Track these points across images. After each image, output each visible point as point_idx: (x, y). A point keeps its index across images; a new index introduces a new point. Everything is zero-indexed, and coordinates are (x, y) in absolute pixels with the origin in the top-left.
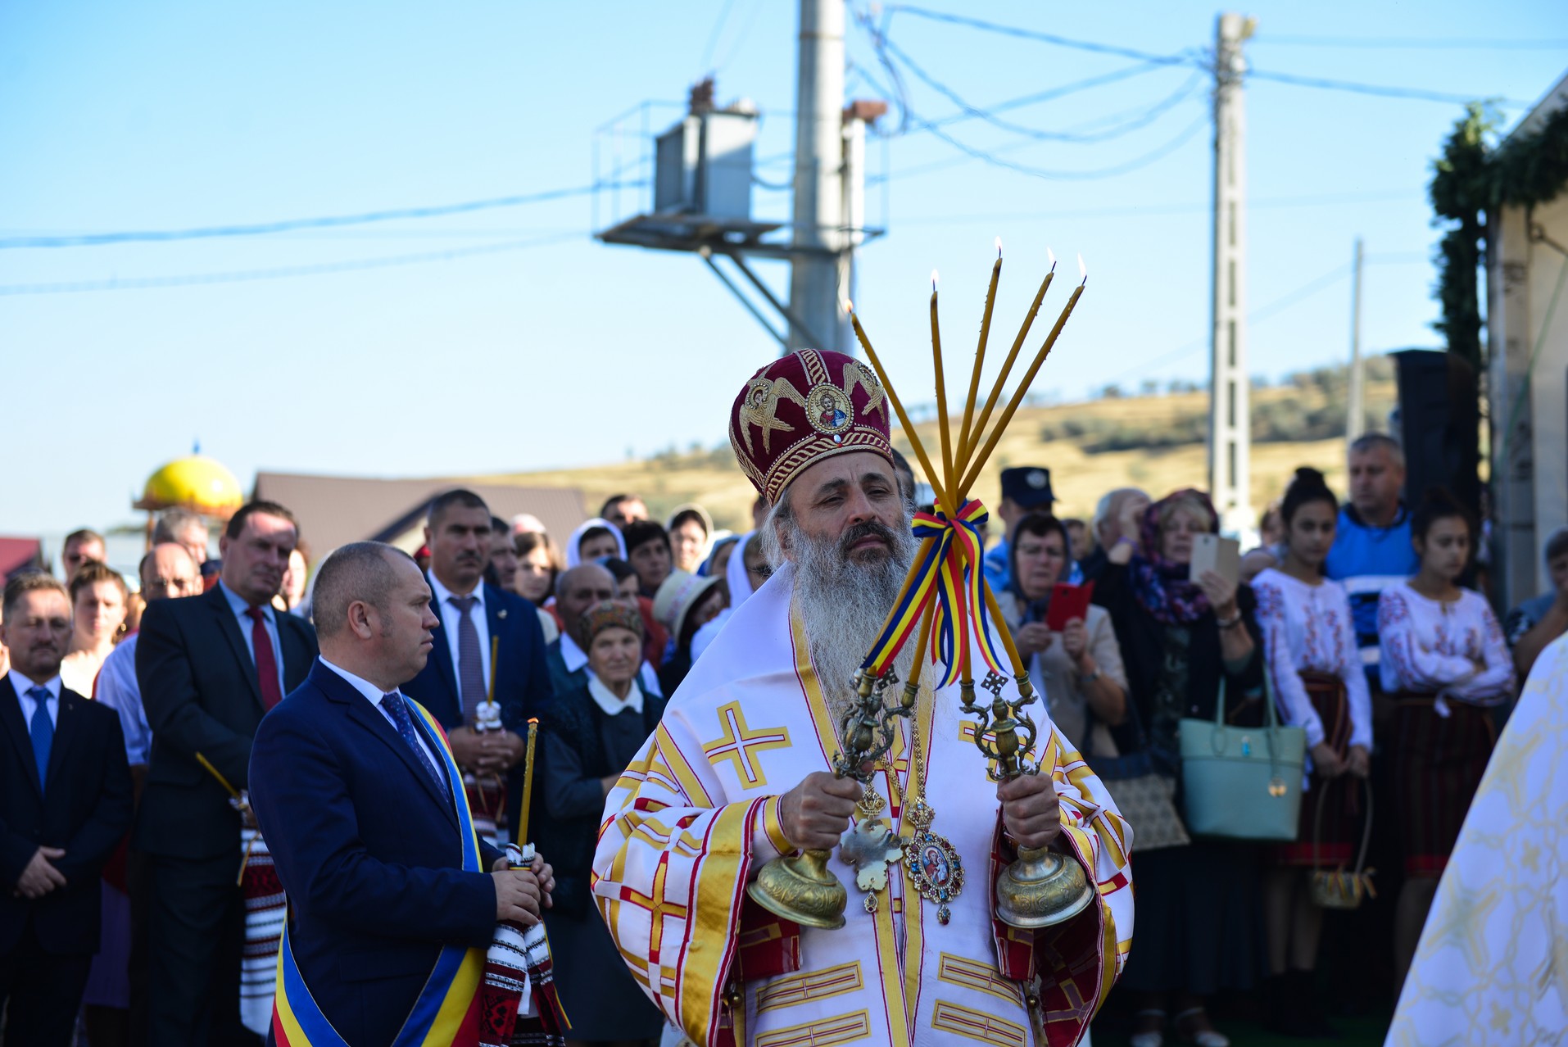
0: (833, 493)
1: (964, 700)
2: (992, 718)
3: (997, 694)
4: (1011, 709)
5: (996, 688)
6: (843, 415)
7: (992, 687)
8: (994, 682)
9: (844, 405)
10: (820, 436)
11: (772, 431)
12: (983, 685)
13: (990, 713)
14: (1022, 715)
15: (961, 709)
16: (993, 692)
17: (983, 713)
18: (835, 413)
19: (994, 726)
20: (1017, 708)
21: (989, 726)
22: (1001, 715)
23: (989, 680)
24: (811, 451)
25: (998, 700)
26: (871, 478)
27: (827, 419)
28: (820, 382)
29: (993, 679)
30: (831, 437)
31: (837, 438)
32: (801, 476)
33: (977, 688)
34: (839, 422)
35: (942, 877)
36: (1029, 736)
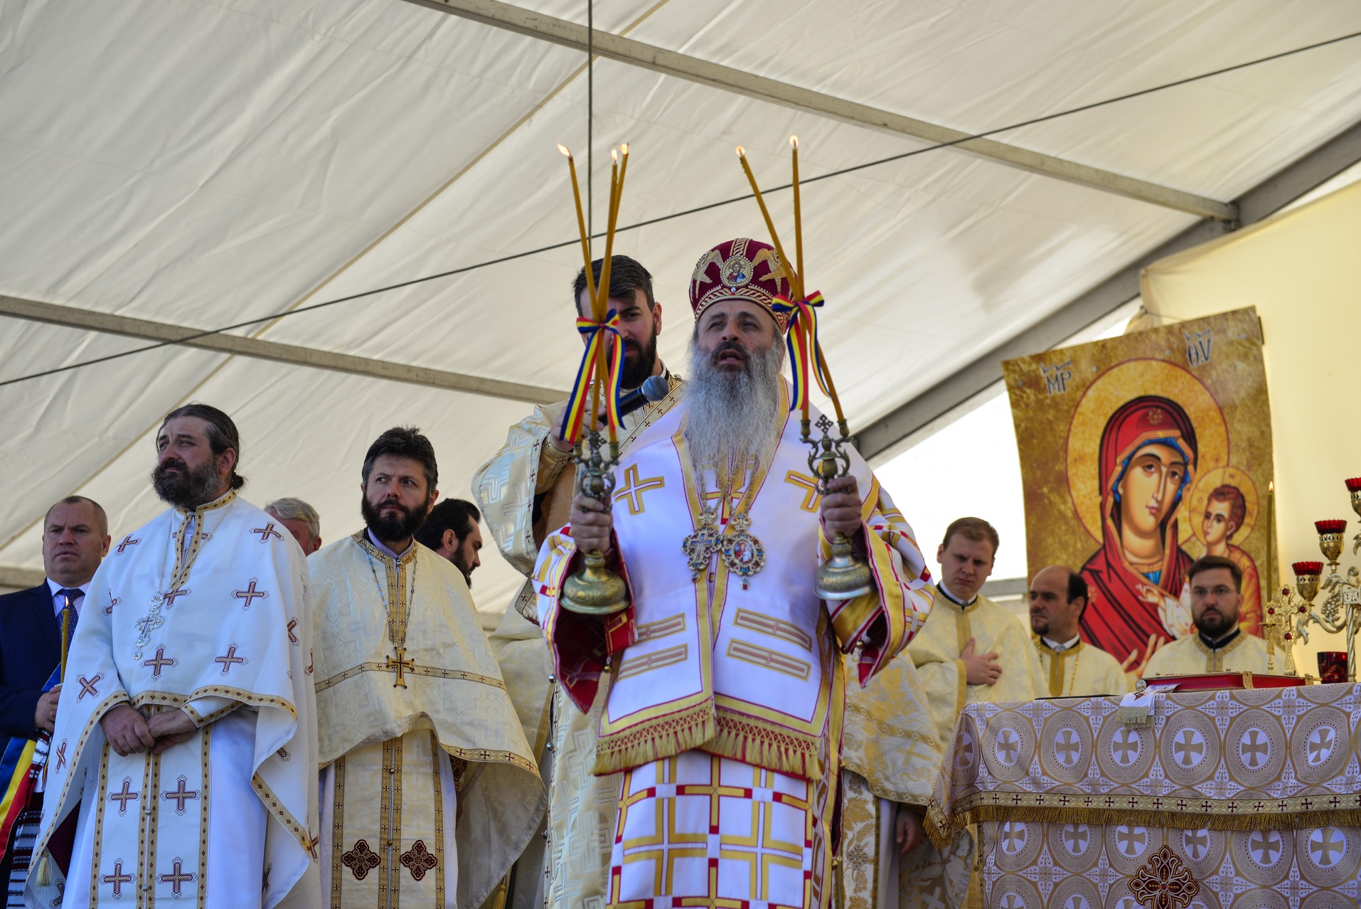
0: (717, 320)
1: (803, 434)
2: (821, 450)
3: (825, 433)
4: (834, 444)
5: (825, 428)
6: (744, 276)
7: (822, 427)
8: (824, 424)
9: (748, 271)
10: (724, 287)
11: (701, 282)
12: (817, 425)
13: (820, 445)
14: (841, 450)
15: (801, 440)
16: (823, 430)
17: (815, 444)
18: (739, 275)
19: (822, 456)
20: (838, 444)
21: (818, 456)
22: (827, 447)
23: (821, 421)
24: (715, 295)
25: (826, 437)
26: (745, 315)
27: (732, 278)
28: (738, 255)
29: (824, 421)
30: (730, 289)
31: (732, 290)
32: (714, 306)
33: (812, 426)
34: (739, 280)
35: (746, 559)
36: (845, 466)
